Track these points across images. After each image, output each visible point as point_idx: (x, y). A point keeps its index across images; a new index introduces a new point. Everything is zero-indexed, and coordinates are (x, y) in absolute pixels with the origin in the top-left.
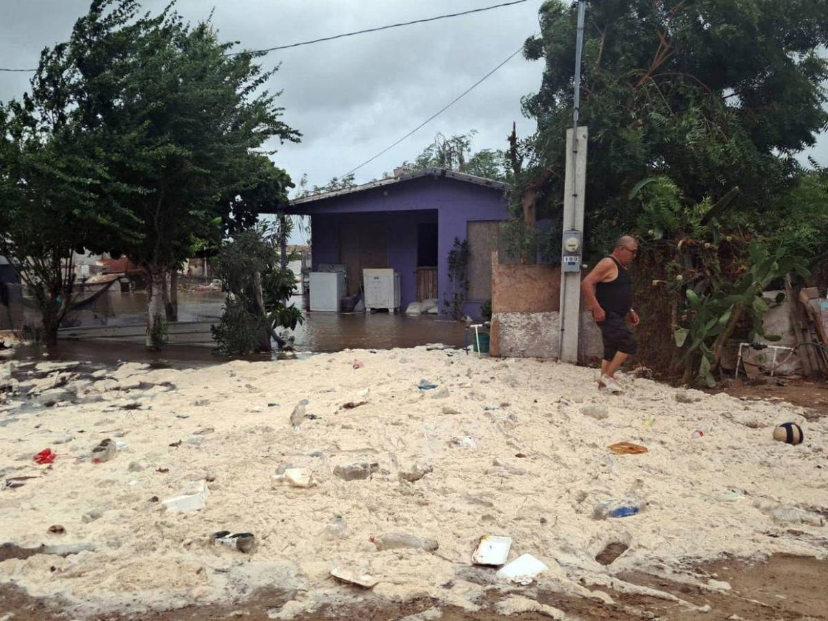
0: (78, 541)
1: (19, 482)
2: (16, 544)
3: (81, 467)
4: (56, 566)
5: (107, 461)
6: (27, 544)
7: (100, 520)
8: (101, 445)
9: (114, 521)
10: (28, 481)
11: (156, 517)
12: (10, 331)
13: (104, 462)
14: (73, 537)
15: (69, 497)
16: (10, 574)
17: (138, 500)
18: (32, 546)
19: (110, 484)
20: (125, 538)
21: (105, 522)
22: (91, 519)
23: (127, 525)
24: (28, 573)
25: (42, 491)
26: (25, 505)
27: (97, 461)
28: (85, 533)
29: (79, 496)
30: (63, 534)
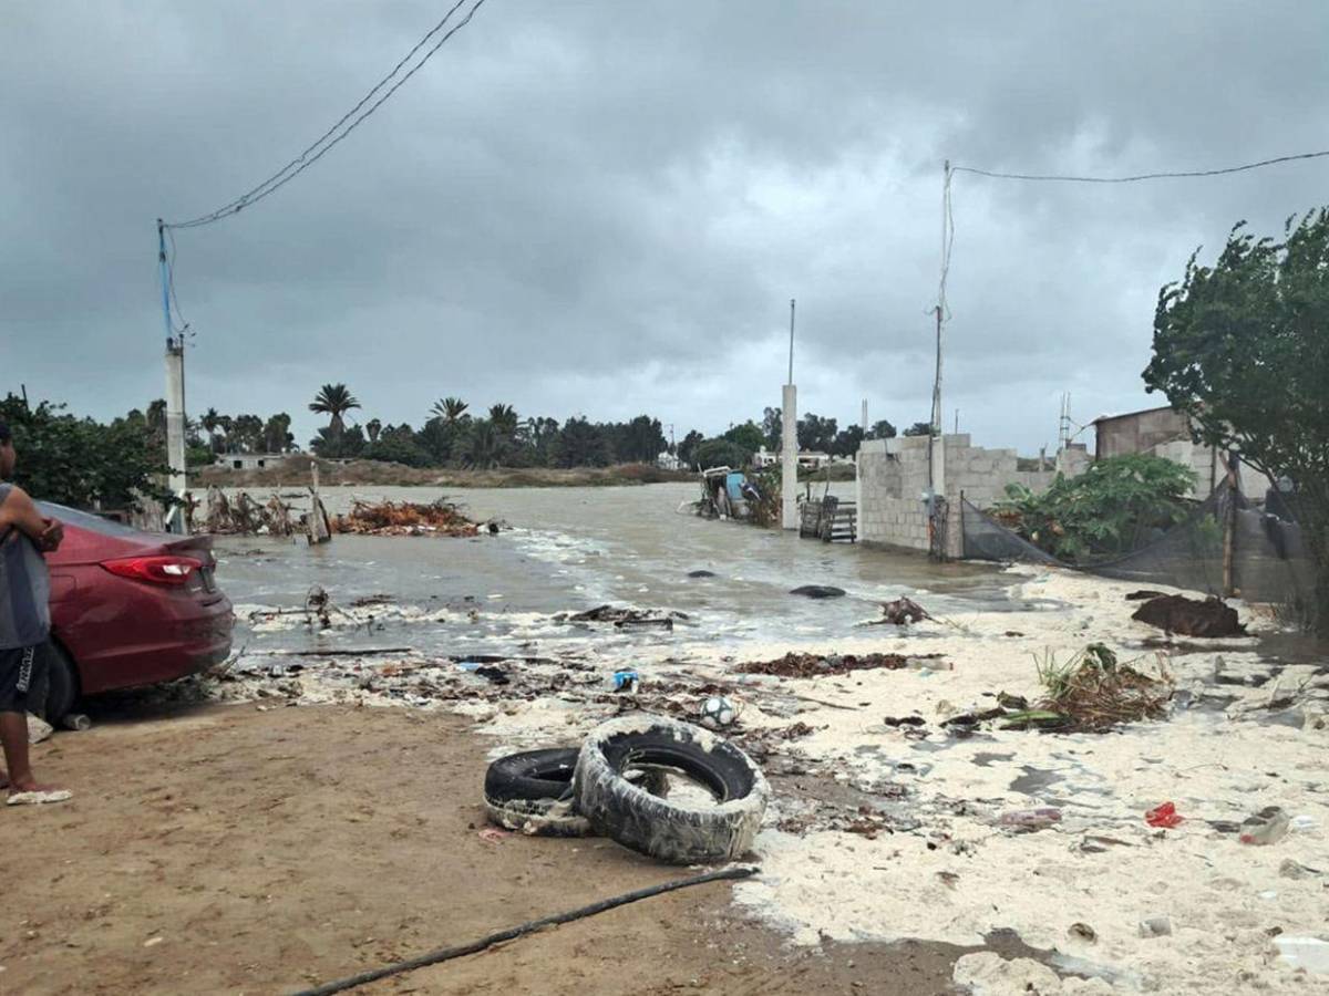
0: (1109, 961)
1: (1102, 846)
2: (1019, 935)
3: (1218, 846)
4: (1035, 986)
5: (1265, 844)
6: (1031, 939)
7: (1163, 938)
8: (1261, 815)
9: (1183, 947)
10: (1117, 847)
11: (1251, 963)
12: (1268, 604)
13: (1259, 845)
14: (1104, 953)
15: (1151, 890)
16: (973, 974)
17: (1252, 925)
18: (1036, 945)
19: (1229, 886)
20: (1171, 981)
21: (1169, 945)
22: (1151, 932)
23: (1196, 961)
24: (995, 981)
25: (1122, 868)
26: (1082, 883)
27: (1247, 840)
28: (1124, 952)
29: (1168, 891)
30: (1091, 943)
